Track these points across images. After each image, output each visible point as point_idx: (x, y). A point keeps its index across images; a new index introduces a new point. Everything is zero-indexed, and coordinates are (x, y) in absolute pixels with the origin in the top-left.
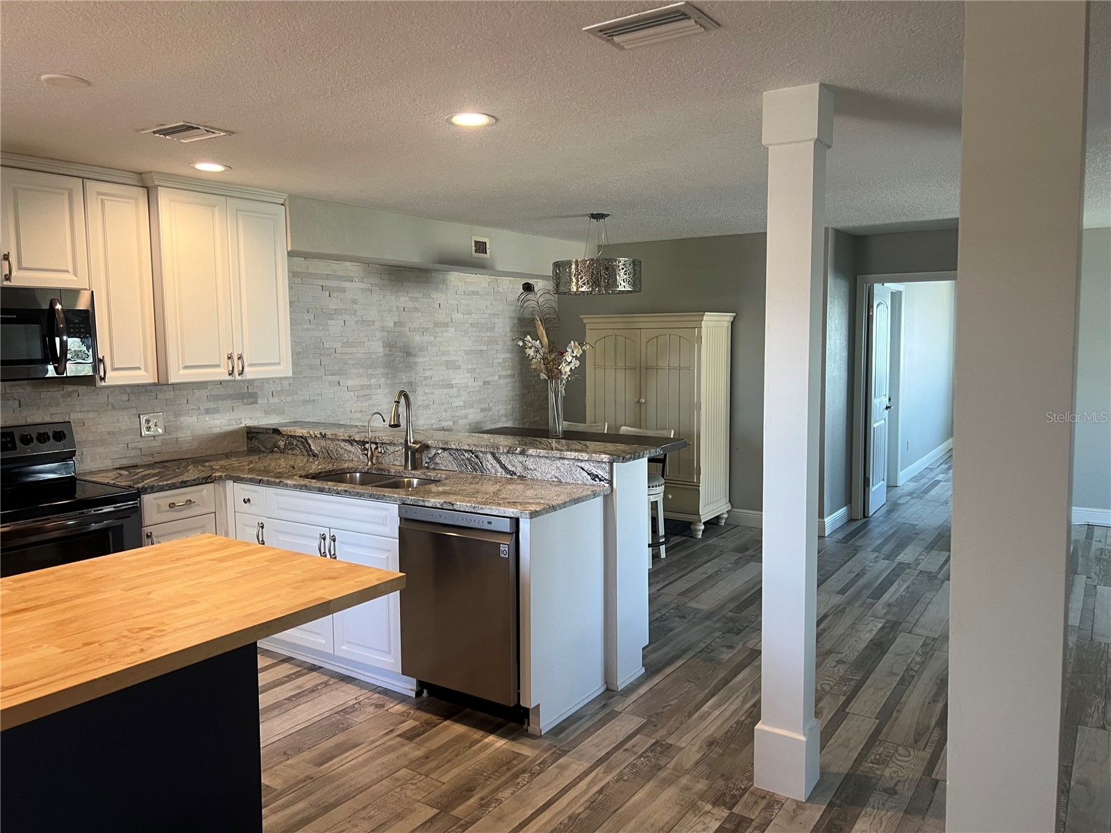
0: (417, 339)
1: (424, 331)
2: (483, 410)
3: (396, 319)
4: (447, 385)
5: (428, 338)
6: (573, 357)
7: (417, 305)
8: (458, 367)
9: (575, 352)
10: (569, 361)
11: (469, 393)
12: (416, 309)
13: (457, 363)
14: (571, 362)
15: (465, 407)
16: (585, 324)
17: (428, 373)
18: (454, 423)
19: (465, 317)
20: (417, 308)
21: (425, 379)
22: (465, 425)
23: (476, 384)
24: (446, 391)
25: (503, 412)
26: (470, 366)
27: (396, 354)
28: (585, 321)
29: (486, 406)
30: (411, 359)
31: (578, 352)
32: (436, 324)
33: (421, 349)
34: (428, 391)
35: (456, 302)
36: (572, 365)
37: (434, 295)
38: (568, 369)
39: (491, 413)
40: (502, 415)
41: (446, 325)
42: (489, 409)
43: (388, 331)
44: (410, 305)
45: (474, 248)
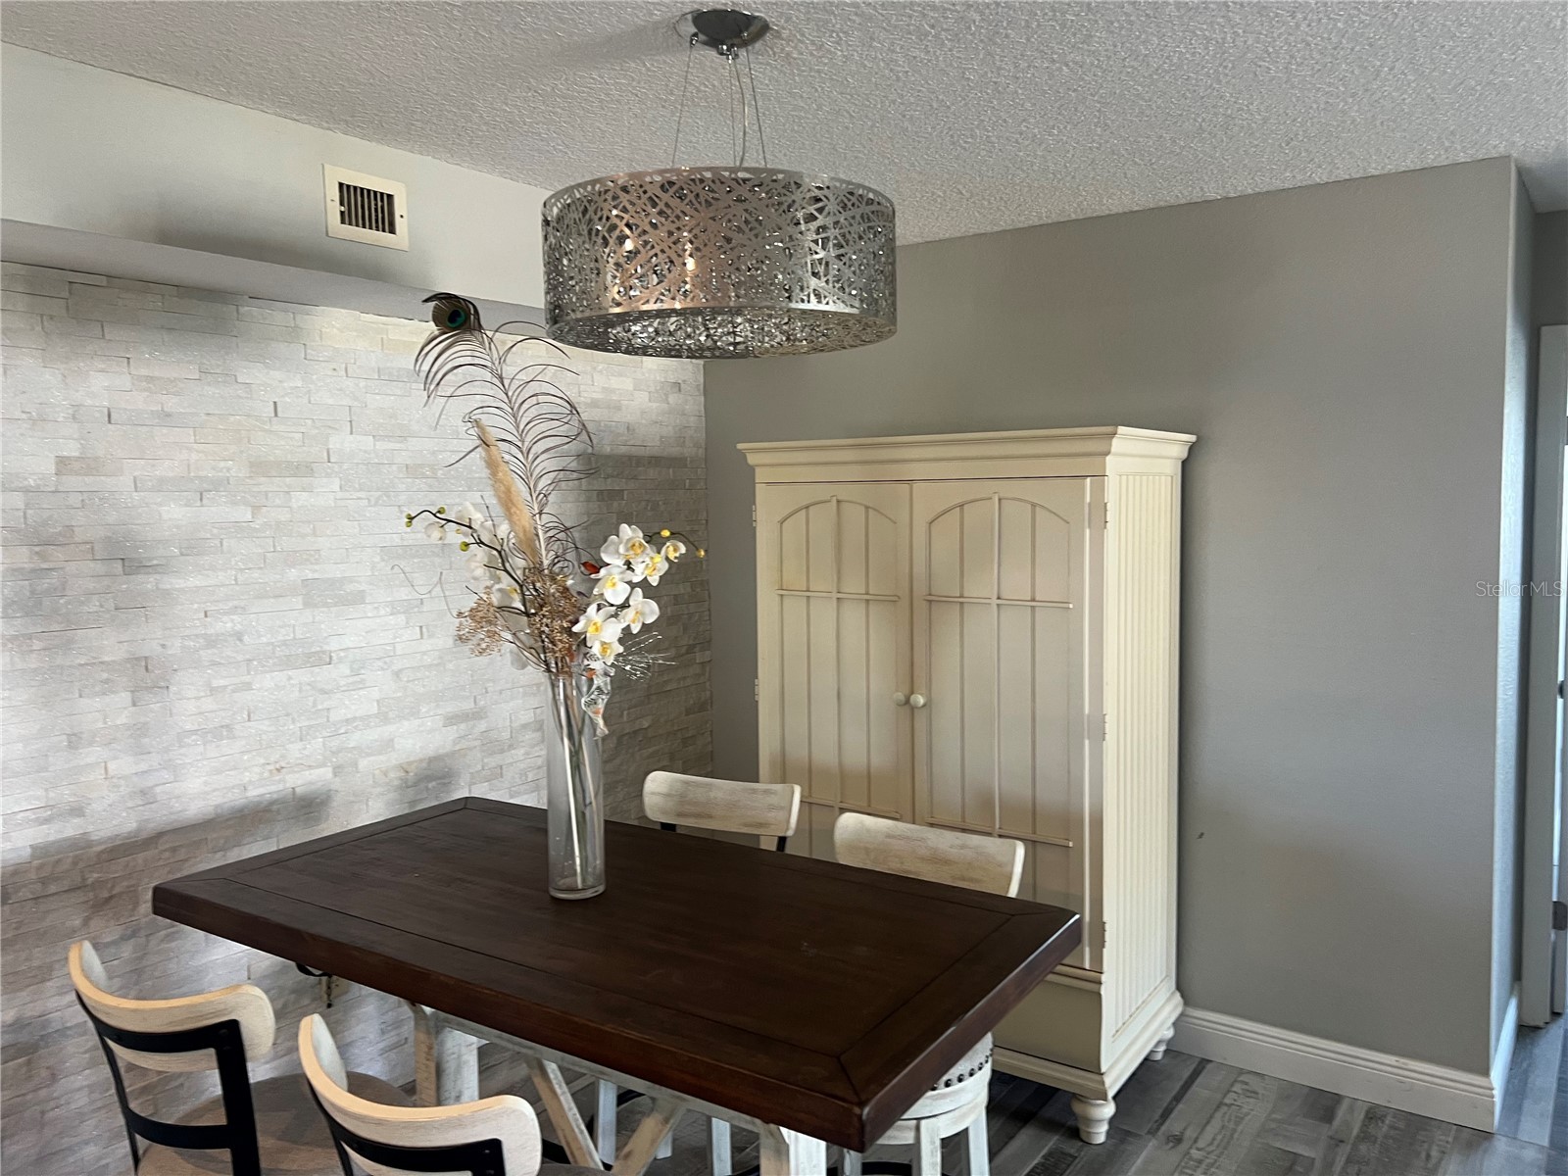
0: (174, 514)
1: (203, 490)
2: (452, 720)
3: (71, 450)
4: (309, 655)
5: (219, 511)
6: (633, 585)
7: (171, 403)
8: (359, 598)
9: (639, 568)
10: (620, 601)
11: (397, 674)
12: (165, 417)
13: (349, 588)
14: (625, 605)
15: (384, 718)
16: (752, 469)
17: (227, 624)
18: (338, 770)
19: (381, 445)
20: (168, 415)
21: (211, 642)
22: (385, 774)
23: (427, 645)
24: (302, 676)
25: (527, 717)
26: (404, 593)
27: (71, 567)
28: (752, 459)
29: (468, 705)
30: (148, 582)
31: (652, 566)
32: (260, 467)
33: (193, 547)
34: (222, 682)
35: (347, 402)
36: (629, 615)
37: (252, 374)
38: (612, 632)
39: (482, 726)
40: (524, 726)
41: (303, 470)
42: (478, 715)
43: (26, 490)
44: (140, 401)
45: (335, 209)
